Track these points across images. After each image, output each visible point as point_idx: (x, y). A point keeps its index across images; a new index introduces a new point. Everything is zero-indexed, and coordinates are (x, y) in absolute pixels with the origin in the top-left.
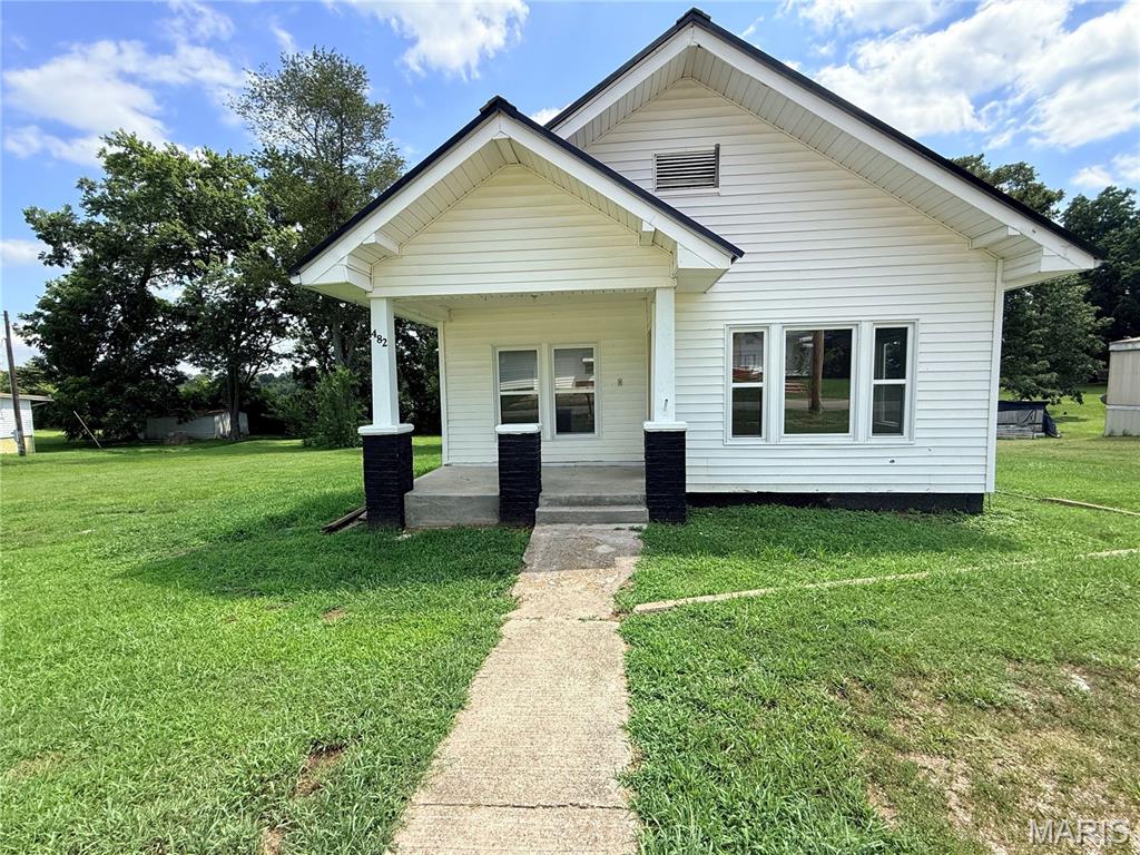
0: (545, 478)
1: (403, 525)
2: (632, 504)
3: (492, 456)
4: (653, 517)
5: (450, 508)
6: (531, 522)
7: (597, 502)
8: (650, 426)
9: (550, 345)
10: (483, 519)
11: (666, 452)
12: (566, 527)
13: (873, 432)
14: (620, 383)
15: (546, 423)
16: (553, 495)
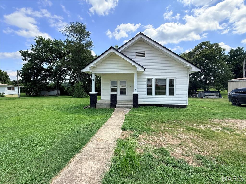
0: (117, 101)
1: (96, 108)
2: (131, 105)
3: (109, 98)
4: (133, 107)
5: (103, 105)
6: (115, 107)
7: (125, 104)
8: (133, 93)
9: (119, 80)
10: (108, 107)
11: (136, 97)
12: (120, 108)
13: (169, 95)
14: (130, 86)
15: (118, 92)
16: (118, 103)
